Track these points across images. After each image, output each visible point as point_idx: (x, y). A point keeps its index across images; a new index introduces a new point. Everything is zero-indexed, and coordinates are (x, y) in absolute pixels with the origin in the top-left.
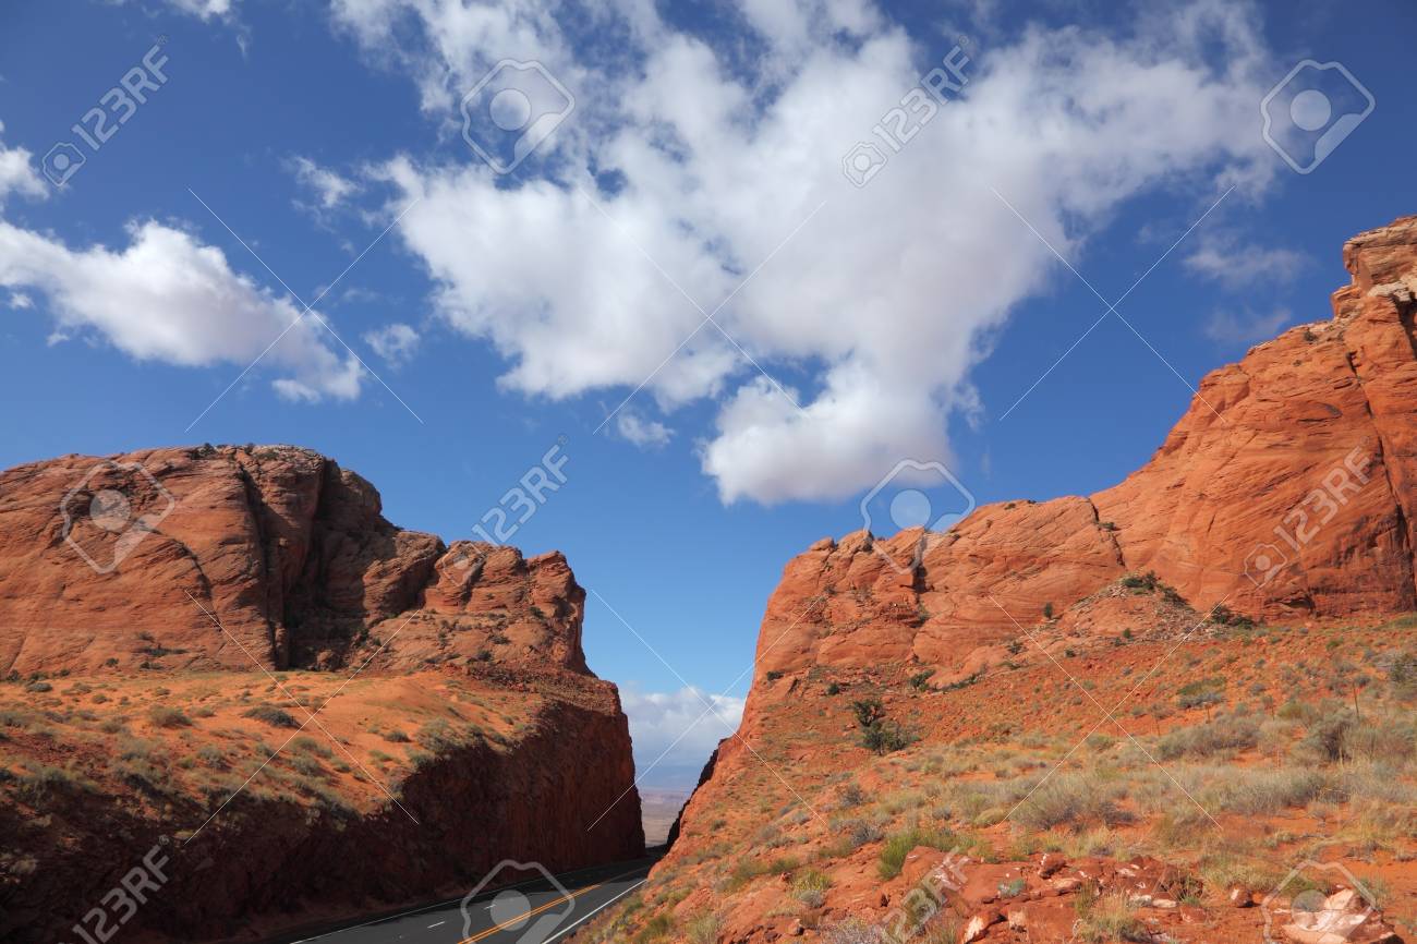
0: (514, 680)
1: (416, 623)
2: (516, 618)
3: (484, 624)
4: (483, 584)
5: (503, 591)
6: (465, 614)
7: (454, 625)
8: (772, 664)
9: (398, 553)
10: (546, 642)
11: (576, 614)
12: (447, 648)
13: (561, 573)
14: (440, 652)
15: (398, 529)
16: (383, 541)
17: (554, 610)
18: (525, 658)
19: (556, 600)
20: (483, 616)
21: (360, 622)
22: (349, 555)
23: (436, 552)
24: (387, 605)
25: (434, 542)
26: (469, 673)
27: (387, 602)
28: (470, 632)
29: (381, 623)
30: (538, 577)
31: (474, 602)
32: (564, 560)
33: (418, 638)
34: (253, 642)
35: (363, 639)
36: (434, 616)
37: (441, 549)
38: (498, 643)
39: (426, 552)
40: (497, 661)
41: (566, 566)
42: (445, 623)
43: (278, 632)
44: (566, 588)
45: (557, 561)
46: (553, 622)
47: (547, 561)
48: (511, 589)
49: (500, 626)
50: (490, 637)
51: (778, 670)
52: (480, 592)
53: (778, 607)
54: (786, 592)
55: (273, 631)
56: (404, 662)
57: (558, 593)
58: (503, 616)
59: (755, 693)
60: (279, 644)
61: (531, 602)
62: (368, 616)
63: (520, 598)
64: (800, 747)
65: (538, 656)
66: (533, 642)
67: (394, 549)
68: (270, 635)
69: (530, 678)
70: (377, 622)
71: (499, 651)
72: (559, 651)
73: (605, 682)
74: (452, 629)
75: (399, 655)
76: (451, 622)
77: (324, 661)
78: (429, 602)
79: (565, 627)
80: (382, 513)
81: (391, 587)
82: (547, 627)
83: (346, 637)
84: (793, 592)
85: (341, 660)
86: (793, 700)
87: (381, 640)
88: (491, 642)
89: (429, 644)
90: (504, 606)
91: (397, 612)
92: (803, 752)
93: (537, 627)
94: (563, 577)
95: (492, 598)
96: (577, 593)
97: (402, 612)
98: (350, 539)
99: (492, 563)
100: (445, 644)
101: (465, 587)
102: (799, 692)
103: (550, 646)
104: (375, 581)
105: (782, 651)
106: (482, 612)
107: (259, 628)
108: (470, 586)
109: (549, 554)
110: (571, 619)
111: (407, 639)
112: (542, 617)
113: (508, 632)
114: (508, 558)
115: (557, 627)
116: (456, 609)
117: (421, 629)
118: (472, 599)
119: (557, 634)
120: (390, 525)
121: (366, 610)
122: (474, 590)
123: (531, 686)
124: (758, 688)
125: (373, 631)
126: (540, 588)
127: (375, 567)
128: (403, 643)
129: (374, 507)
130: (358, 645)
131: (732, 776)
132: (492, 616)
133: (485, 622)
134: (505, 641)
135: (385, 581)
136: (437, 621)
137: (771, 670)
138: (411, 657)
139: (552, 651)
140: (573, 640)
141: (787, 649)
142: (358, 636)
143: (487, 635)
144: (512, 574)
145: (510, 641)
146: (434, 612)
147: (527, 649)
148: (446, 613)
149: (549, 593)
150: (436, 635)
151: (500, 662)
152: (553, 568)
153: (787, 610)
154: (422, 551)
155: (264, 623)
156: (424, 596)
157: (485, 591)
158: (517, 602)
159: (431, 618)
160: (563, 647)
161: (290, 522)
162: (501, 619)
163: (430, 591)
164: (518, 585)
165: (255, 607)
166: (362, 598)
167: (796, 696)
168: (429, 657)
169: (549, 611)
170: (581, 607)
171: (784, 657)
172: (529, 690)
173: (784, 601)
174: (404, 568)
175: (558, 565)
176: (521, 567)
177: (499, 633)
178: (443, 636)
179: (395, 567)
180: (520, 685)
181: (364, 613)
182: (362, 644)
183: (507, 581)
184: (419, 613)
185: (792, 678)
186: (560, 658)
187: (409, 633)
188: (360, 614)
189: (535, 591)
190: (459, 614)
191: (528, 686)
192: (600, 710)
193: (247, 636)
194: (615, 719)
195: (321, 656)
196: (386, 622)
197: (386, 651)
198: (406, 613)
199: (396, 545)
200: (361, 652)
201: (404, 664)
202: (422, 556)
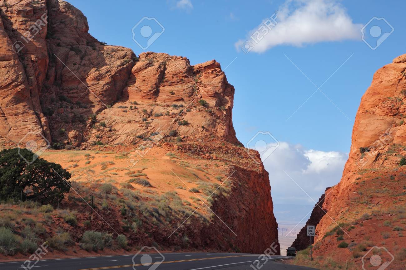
0: (202, 152)
1: (126, 112)
2: (191, 107)
3: (171, 112)
4: (166, 84)
5: (181, 89)
6: (157, 105)
7: (151, 113)
8: (363, 142)
9: (107, 61)
10: (212, 124)
11: (229, 104)
12: (149, 128)
13: (217, 75)
14: (145, 131)
15: (103, 44)
16: (95, 54)
17: (215, 102)
18: (200, 135)
19: (216, 95)
20: (169, 106)
21: (90, 112)
22: (75, 64)
23: (132, 61)
24: (105, 99)
25: (129, 54)
26: (178, 149)
27: (105, 96)
28: (162, 117)
29: (103, 111)
30: (203, 79)
31: (162, 96)
32: (219, 66)
33: (129, 122)
34: (30, 127)
35: (94, 122)
36: (137, 106)
37: (135, 59)
38: (181, 125)
39: (125, 61)
40: (182, 137)
41: (221, 71)
42: (145, 111)
43: (43, 120)
44: (222, 86)
45: (215, 66)
46: (215, 110)
47: (208, 67)
48: (185, 88)
49: (182, 113)
50: (176, 121)
51: (367, 146)
52: (165, 90)
53: (368, 103)
54: (375, 93)
55: (39, 118)
56: (123, 137)
57: (217, 90)
58: (182, 106)
59: (352, 161)
60: (45, 128)
61: (199, 96)
62: (94, 106)
63: (192, 94)
64: (378, 197)
65: (208, 133)
66: (204, 124)
67: (104, 60)
68: (39, 122)
69: (211, 150)
70: (100, 111)
71: (183, 130)
72: (221, 130)
73: (251, 150)
74: (150, 115)
75: (119, 133)
76: (149, 111)
77: (73, 137)
78: (131, 96)
79: (223, 113)
80: (89, 32)
81: (106, 87)
82: (212, 114)
83: (83, 121)
84: (379, 93)
85: (83, 137)
86: (377, 167)
87: (106, 123)
88: (177, 124)
89: (137, 126)
90: (182, 99)
91: (111, 104)
92: (379, 200)
93: (205, 114)
94: (219, 79)
95: (173, 94)
96: (229, 90)
97: (114, 103)
98: (73, 53)
99: (170, 69)
100: (148, 125)
101: (154, 86)
102: (381, 161)
103: (215, 126)
104: (94, 82)
105: (370, 134)
106: (168, 103)
107: (31, 118)
108: (157, 86)
109: (209, 62)
110: (227, 108)
111: (122, 122)
112: (207, 107)
113: (187, 117)
114: (180, 66)
115: (218, 113)
116: (151, 101)
117: (130, 115)
118: (160, 94)
119: (218, 118)
120: (96, 41)
121: (92, 103)
122: (161, 88)
123: (214, 155)
124: (352, 157)
125: (99, 117)
126: (205, 86)
127: (93, 73)
128: (121, 125)
129: (84, 27)
130: (91, 126)
131: (342, 210)
132: (175, 106)
133: (172, 111)
134: (186, 124)
135: (102, 83)
136: (140, 110)
137: (362, 146)
138: (128, 134)
139: (216, 130)
140: (228, 122)
141: (373, 133)
142: (90, 121)
143: (174, 120)
144: (186, 77)
145: (189, 124)
146: (136, 103)
147: (201, 129)
148: (144, 104)
149: (211, 90)
150: (141, 119)
151: (184, 137)
152: (212, 73)
153: (375, 106)
154: (122, 60)
155: (33, 114)
156: (127, 91)
157: (168, 89)
158: (190, 96)
159: (136, 108)
160: (222, 127)
161: (34, 43)
162: (181, 109)
163: (131, 89)
164: (189, 85)
165: (25, 103)
166: (88, 94)
167: (379, 164)
168: (139, 134)
169: (212, 103)
170: (232, 99)
171: (371, 138)
172: (212, 158)
173: (372, 99)
174: (113, 73)
175: (215, 70)
176: (191, 72)
177: (181, 118)
178: (145, 120)
179: (107, 73)
180: (207, 155)
181: (90, 104)
182: (93, 125)
183: (181, 81)
184: (127, 104)
185: (376, 152)
186: (222, 134)
187: (123, 118)
188: (89, 106)
189: (201, 88)
190: (152, 105)
191: (211, 155)
192: (254, 169)
193: (25, 123)
194: (263, 175)
195: (71, 134)
196: (105, 110)
197: (110, 130)
198: (118, 104)
199: (105, 56)
200: (94, 131)
201: (123, 139)
202: (122, 64)
